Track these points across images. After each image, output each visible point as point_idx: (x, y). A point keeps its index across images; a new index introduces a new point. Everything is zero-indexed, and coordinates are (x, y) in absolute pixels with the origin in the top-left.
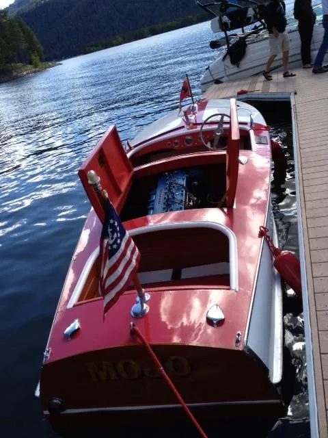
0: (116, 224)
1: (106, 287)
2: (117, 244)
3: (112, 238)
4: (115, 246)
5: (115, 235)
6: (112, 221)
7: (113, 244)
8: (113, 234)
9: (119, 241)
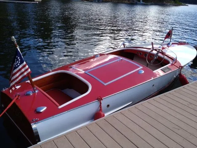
0: (19, 58)
1: (11, 80)
2: (18, 65)
3: (16, 63)
4: (17, 66)
5: (17, 62)
6: (17, 57)
7: (16, 65)
8: (17, 61)
9: (19, 64)
